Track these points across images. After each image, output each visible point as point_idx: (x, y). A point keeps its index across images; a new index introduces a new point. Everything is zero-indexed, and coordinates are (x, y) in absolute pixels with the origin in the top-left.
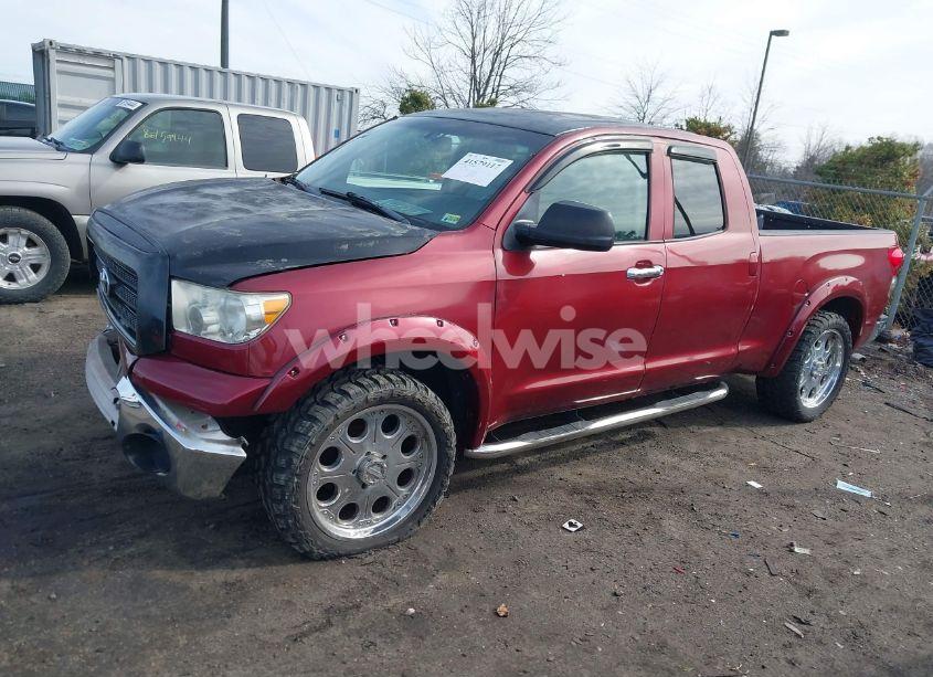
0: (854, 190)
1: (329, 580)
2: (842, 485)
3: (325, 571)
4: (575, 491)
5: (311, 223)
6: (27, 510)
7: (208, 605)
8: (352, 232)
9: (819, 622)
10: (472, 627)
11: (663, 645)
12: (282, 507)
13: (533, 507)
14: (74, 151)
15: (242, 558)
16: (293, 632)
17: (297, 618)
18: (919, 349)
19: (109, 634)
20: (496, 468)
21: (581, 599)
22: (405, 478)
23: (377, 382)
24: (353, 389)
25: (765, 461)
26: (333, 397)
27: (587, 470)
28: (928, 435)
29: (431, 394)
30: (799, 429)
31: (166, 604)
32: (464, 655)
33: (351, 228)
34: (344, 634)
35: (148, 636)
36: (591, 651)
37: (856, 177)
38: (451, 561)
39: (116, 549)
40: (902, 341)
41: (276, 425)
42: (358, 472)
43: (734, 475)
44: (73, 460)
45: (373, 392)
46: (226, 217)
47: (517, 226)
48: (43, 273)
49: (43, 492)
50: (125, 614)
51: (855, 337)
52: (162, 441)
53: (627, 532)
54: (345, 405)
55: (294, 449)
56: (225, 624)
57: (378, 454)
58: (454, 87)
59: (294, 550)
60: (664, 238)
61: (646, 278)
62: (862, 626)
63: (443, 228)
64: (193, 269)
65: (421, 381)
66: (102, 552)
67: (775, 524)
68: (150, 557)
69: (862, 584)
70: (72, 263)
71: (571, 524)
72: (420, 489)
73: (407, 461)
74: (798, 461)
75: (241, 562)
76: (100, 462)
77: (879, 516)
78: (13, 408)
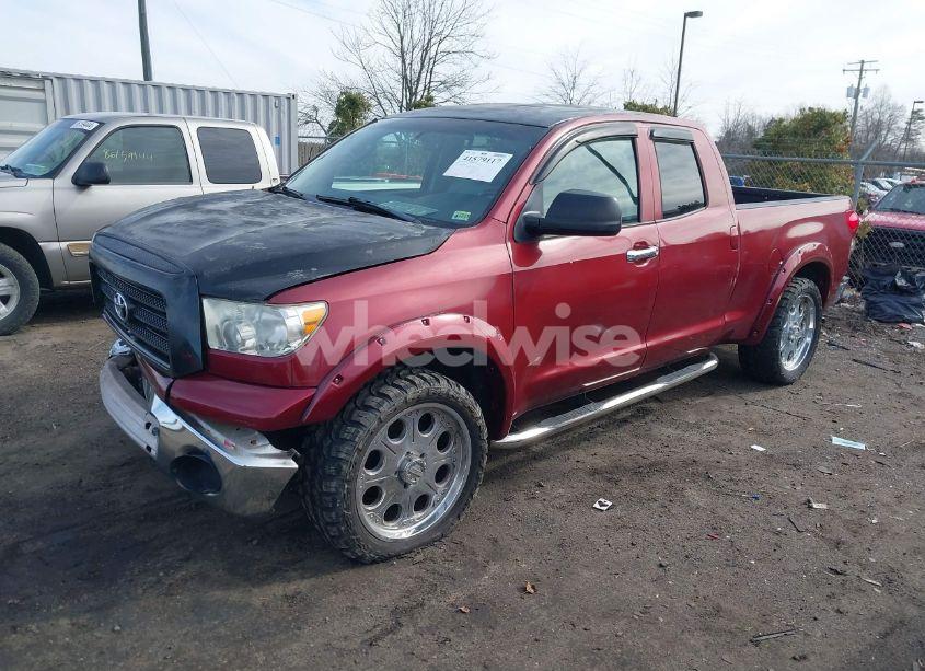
0: (791, 160)
1: (386, 582)
2: (836, 441)
3: (381, 573)
4: (594, 472)
5: (333, 231)
6: (64, 545)
7: (275, 620)
8: (373, 237)
9: (853, 570)
10: (536, 613)
11: (718, 610)
12: (333, 515)
13: (559, 491)
14: (35, 177)
15: (295, 570)
16: (366, 637)
17: (367, 623)
18: (871, 306)
19: (186, 659)
20: (515, 457)
21: (631, 573)
22: (442, 474)
23: (413, 383)
24: (392, 392)
25: (761, 424)
26: (374, 401)
27: (602, 450)
28: (899, 385)
29: (463, 390)
30: (782, 391)
31: (233, 623)
32: (537, 640)
33: (371, 232)
34: (416, 632)
35: (225, 656)
36: (654, 622)
37: (792, 148)
38: (497, 551)
39: (166, 574)
40: (853, 300)
41: (319, 435)
42: (400, 472)
43: (736, 441)
44: (96, 490)
45: (411, 393)
46: (241, 232)
47: (526, 217)
48: (13, 304)
49: (76, 525)
50: (195, 639)
51: (825, 300)
52: (211, 461)
53: (655, 505)
54: (386, 408)
55: (342, 456)
56: (298, 636)
57: (415, 453)
58: (386, 87)
59: (346, 556)
60: (654, 220)
61: (643, 259)
62: (893, 570)
63: (456, 226)
64: (224, 285)
65: (452, 379)
66: (154, 579)
67: (786, 483)
68: (203, 577)
69: (882, 531)
70: (41, 292)
71: (601, 504)
72: (457, 484)
73: (442, 458)
74: (790, 422)
75: (294, 574)
76: (124, 490)
77: (879, 467)
78: (16, 445)
